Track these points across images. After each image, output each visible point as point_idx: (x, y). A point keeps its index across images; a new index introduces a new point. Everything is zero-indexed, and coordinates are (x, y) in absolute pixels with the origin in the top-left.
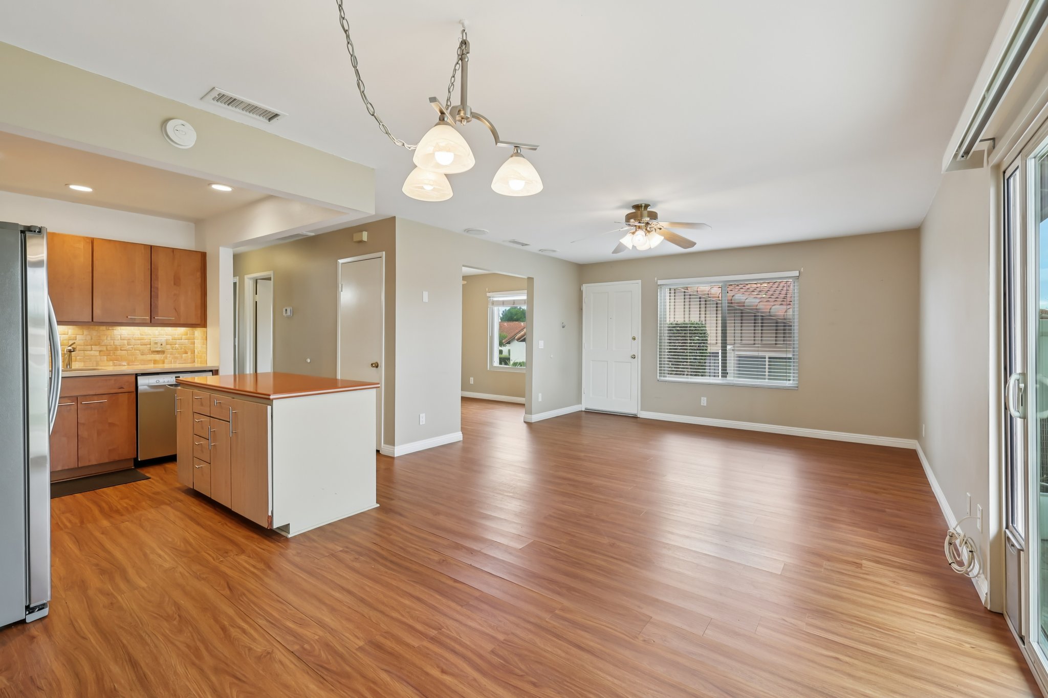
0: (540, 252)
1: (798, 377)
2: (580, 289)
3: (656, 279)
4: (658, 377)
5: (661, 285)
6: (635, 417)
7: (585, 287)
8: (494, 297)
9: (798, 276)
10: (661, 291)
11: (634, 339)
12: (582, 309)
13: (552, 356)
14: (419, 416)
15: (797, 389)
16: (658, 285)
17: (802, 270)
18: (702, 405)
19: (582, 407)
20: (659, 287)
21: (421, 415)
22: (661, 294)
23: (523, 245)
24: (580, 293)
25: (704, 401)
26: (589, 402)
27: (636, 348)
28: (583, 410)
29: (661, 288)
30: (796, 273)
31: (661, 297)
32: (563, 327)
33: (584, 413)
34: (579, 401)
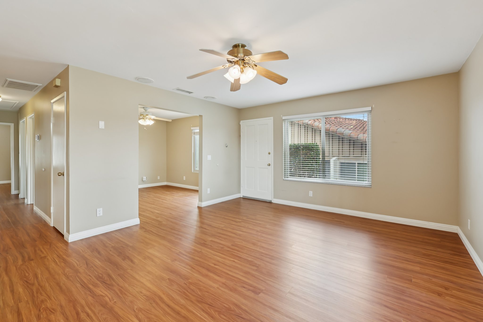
0: (205, 99)
1: (372, 179)
2: (239, 124)
3: (282, 116)
4: (283, 178)
5: (285, 119)
6: (270, 202)
7: (242, 122)
8: (195, 130)
9: (371, 110)
10: (285, 123)
11: (269, 153)
12: (240, 136)
13: (218, 165)
14: (97, 210)
15: (371, 187)
16: (283, 120)
17: (373, 106)
18: (310, 196)
19: (241, 195)
20: (283, 121)
21: (98, 210)
22: (285, 125)
23: (190, 93)
24: (239, 126)
25: (311, 194)
26: (245, 192)
27: (270, 159)
28: (242, 197)
29: (285, 121)
30: (369, 109)
31: (285, 127)
32: (227, 147)
33: (242, 199)
34: (239, 192)
